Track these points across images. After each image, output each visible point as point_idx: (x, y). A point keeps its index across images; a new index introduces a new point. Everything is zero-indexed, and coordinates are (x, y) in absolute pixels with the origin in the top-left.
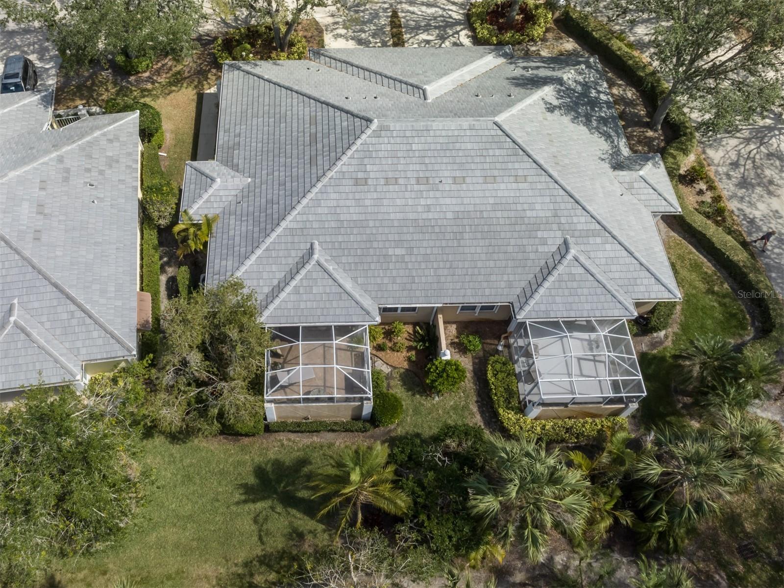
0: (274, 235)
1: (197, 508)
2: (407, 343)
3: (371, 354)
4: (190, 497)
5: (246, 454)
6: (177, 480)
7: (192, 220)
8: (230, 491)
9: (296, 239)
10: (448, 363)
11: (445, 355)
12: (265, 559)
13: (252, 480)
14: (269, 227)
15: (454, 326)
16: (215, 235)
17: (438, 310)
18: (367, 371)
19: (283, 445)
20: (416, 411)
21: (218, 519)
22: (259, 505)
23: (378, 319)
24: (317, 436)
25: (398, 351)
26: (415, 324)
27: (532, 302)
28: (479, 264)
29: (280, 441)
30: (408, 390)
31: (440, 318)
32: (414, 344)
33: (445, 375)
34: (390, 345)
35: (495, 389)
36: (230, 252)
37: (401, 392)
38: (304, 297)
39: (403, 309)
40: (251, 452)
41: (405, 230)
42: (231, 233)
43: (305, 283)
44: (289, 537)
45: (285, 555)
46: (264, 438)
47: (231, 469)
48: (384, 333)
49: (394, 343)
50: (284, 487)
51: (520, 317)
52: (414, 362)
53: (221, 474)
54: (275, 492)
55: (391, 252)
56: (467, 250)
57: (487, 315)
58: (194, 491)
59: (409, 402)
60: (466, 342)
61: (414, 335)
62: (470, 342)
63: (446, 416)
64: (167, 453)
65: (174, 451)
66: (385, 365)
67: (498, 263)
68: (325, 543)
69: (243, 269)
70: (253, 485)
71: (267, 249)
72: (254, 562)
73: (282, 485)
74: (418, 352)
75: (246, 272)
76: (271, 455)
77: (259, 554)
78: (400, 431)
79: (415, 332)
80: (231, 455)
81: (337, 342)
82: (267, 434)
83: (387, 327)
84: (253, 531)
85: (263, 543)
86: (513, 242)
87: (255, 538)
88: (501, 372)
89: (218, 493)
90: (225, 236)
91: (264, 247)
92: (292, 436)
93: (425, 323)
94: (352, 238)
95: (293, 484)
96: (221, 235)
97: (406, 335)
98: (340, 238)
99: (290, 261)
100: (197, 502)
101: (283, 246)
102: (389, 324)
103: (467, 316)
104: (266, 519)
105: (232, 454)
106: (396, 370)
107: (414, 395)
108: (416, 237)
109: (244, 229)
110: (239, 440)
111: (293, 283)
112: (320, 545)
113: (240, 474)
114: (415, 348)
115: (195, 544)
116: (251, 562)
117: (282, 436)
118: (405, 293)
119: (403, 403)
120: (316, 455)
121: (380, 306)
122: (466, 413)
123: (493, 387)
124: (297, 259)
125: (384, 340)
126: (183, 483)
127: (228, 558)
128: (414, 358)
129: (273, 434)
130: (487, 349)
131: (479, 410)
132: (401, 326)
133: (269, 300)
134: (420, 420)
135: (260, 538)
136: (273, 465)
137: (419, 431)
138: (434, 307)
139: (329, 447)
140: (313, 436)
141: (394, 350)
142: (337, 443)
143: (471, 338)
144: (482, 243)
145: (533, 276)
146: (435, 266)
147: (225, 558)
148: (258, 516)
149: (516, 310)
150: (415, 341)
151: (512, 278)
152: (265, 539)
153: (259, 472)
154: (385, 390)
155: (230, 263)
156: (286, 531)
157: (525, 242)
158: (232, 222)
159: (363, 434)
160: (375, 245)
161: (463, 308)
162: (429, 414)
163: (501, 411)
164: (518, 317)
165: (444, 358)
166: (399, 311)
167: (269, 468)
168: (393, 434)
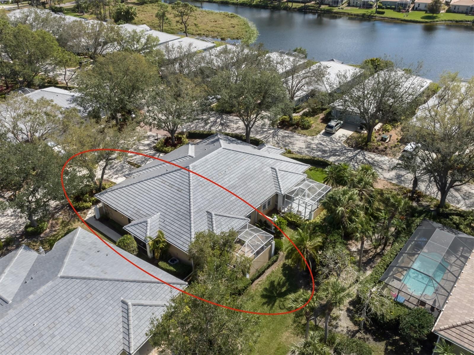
0: (192, 217)
9: (201, 213)
14: (187, 217)
19: (259, 284)
24: (265, 273)
27: (281, 187)
36: (181, 235)
38: (222, 227)
42: (173, 230)
43: (218, 223)
50: (276, 293)
51: (283, 193)
57: (269, 208)
67: (262, 184)
69: (193, 233)
70: (267, 301)
71: (194, 223)
76: (261, 289)
77: (294, 316)
86: (260, 176)
90: (171, 233)
92: (259, 280)
95: (277, 290)
98: (213, 205)
99: (205, 221)
101: (199, 218)
104: (283, 305)
109: (177, 225)
111: (214, 225)
113: (258, 302)
116: (295, 320)
117: (256, 282)
118: (248, 208)
120: (272, 278)
124: (207, 219)
136: (264, 291)
139: (273, 273)
142: (274, 270)
145: (274, 182)
147: (286, 327)
148: (280, 307)
149: (280, 192)
151: (269, 186)
153: (263, 296)
155: (185, 237)
157: (263, 174)
158: (169, 228)
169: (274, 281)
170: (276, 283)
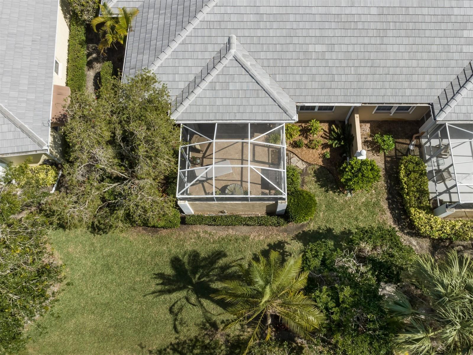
0: (190, 28)
1: (114, 296)
2: (323, 141)
3: (287, 150)
4: (109, 285)
5: (163, 245)
6: (97, 269)
7: (111, 14)
8: (147, 281)
9: (213, 33)
10: (363, 163)
11: (360, 154)
12: (179, 347)
13: (169, 271)
14: (186, 19)
15: (368, 125)
16: (133, 29)
17: (356, 110)
18: (283, 170)
19: (199, 237)
20: (329, 207)
21: (134, 307)
22: (175, 296)
23: (296, 118)
24: (232, 229)
25: (313, 148)
26: (330, 123)
27: (453, 104)
28: (402, 63)
29: (197, 233)
30: (322, 186)
31: (357, 118)
32: (330, 142)
33: (360, 175)
34: (306, 142)
35: (407, 189)
36: (147, 46)
37: (315, 188)
38: (221, 94)
39: (321, 108)
40: (168, 244)
41: (327, 25)
42: (149, 26)
43: (221, 78)
44: (203, 327)
45: (198, 344)
46: (181, 230)
47: (149, 259)
48: (300, 131)
49: (310, 141)
50: (199, 278)
51: (440, 119)
52: (328, 159)
53: (139, 265)
54: (191, 283)
55: (311, 48)
56: (390, 48)
57: (402, 116)
58: (112, 280)
59: (322, 198)
60: (380, 141)
61: (330, 133)
62: (384, 141)
63: (357, 212)
64: (88, 243)
65: (94, 241)
66: (301, 161)
67: (422, 63)
68: (237, 333)
69: (158, 63)
70: (169, 276)
71: (183, 43)
72: (168, 350)
73: (197, 276)
74: (333, 150)
75: (161, 66)
76: (189, 247)
77: (173, 342)
78: (312, 226)
79: (331, 130)
80: (149, 246)
81: (252, 141)
82: (184, 226)
83: (303, 125)
84: (168, 320)
85: (177, 332)
86: (437, 41)
87: (170, 327)
88: (414, 172)
89: (135, 283)
90: (143, 30)
91: (179, 40)
92: (209, 229)
93: (340, 122)
94: (272, 33)
95: (207, 275)
96: (139, 28)
97: (321, 133)
98: (259, 33)
99: (207, 55)
100: (115, 291)
101: (200, 40)
102: (306, 122)
103: (383, 116)
104: (181, 309)
105: (150, 244)
106: (311, 167)
107: (327, 191)
108: (338, 33)
109: (161, 22)
110: (157, 232)
111: (209, 79)
112: (232, 335)
113: (156, 264)
114: (331, 146)
115: (111, 330)
116: (165, 350)
117: (199, 229)
118: (324, 92)
119: (316, 198)
120: (230, 247)
121: (298, 104)
122: (377, 210)
123: (405, 186)
124: (214, 54)
125: (301, 138)
126: (102, 272)
127: (143, 345)
128: (328, 156)
129: (191, 226)
130: (399, 148)
131: (389, 208)
132: (318, 125)
133: (185, 96)
134: (332, 216)
135: (175, 328)
136: (189, 256)
137: (331, 227)
138: (351, 107)
139: (244, 240)
140: (228, 228)
141: (309, 148)
142: (252, 237)
143: (385, 138)
144: (405, 41)
145: (455, 77)
146: (356, 65)
147: (140, 345)
148: (174, 305)
149: (436, 112)
150: (330, 139)
151: (434, 78)
152: (179, 328)
153: (176, 262)
154: (299, 188)
155: (146, 57)
156: (199, 321)
157: (450, 41)
158: (151, 15)
159: (278, 228)
160: (295, 40)
161: (379, 108)
162: (342, 210)
163: (412, 210)
164: (438, 119)
165: (360, 158)
166: (316, 110)
167: (185, 260)
168: (306, 229)
169: (225, 255)
170: (222, 262)
